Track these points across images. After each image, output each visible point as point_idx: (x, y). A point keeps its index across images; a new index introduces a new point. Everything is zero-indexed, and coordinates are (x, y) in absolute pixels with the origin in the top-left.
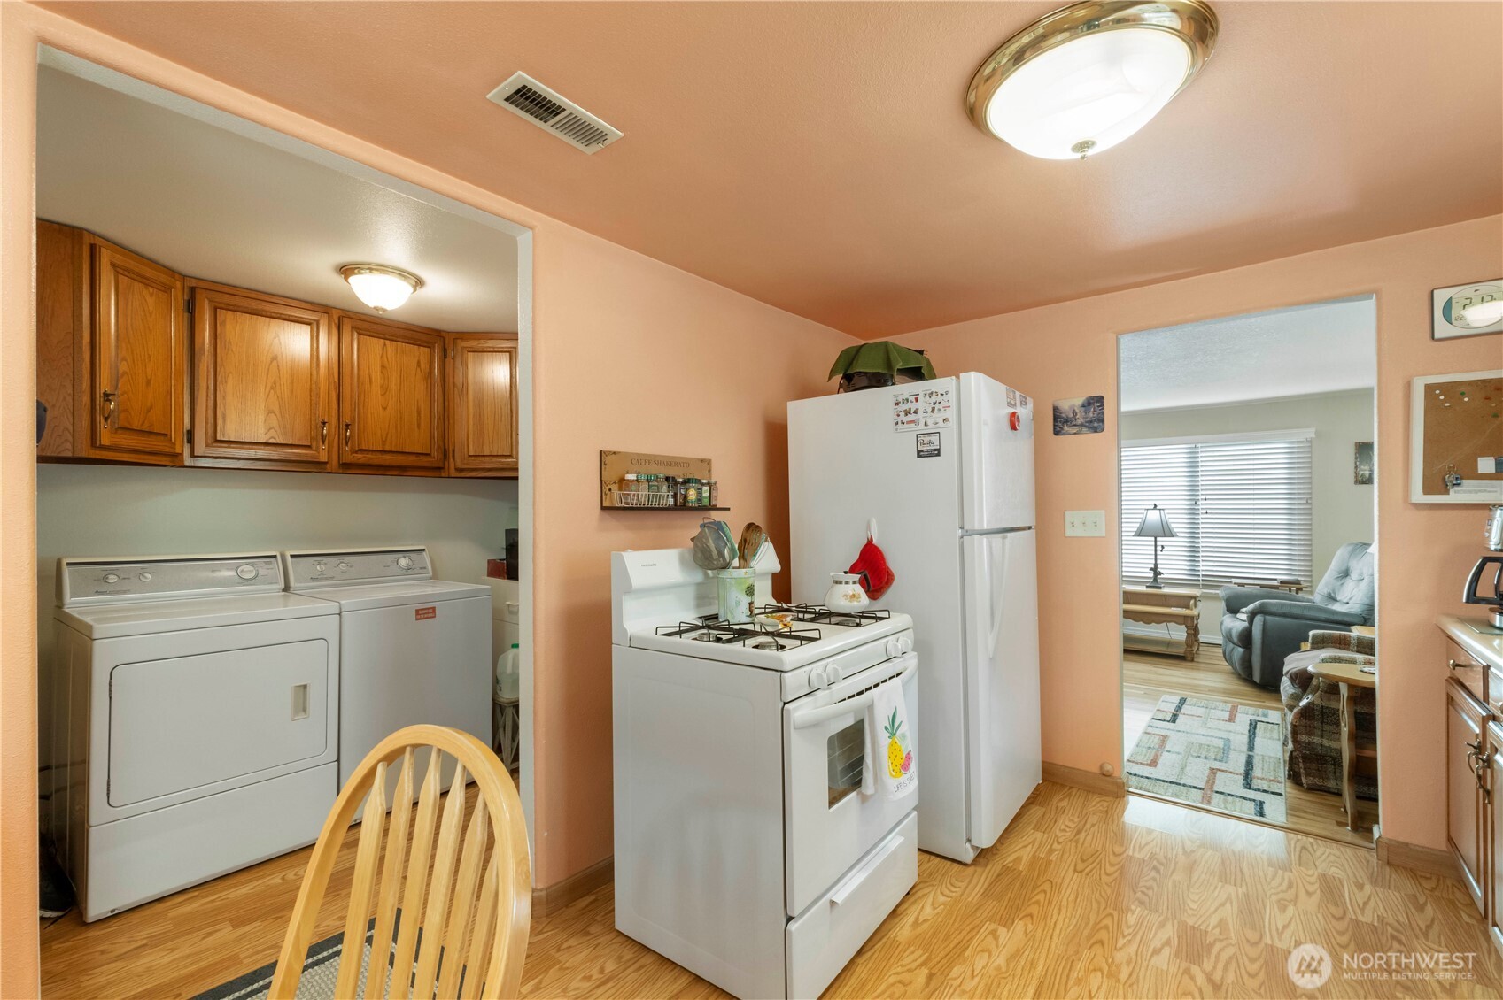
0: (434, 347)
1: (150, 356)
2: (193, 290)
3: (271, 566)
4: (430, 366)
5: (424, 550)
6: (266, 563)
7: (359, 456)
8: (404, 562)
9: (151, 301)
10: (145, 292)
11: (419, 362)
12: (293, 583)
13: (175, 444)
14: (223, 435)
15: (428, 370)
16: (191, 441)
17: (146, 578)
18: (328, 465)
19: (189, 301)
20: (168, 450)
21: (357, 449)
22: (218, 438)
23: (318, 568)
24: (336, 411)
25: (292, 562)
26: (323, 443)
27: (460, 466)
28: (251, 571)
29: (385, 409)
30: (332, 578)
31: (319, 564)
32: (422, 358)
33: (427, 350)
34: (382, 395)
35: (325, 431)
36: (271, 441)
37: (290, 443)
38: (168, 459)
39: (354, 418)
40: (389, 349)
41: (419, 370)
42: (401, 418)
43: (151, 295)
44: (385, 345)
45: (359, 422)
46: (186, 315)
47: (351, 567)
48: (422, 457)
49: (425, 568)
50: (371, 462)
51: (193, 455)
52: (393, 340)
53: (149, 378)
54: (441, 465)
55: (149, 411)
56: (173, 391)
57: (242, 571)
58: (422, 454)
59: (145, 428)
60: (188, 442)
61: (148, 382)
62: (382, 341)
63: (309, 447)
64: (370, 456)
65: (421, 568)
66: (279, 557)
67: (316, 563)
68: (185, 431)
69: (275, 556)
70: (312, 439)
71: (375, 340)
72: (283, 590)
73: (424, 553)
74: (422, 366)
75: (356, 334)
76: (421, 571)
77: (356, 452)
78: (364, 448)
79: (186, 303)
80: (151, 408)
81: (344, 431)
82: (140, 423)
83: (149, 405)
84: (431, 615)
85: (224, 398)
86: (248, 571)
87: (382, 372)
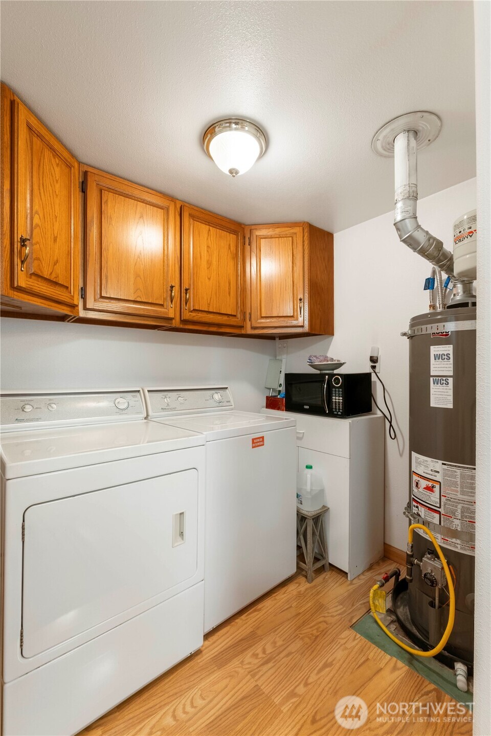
0: (238, 233)
1: (56, 217)
2: (85, 174)
3: (136, 399)
4: (236, 249)
5: (227, 388)
6: (133, 396)
7: (193, 314)
8: (217, 396)
9: (57, 170)
10: (53, 160)
11: (229, 245)
12: (150, 413)
13: (73, 297)
14: (106, 292)
15: (235, 252)
16: (84, 297)
17: (52, 408)
18: (174, 321)
19: (83, 182)
20: (68, 300)
21: (192, 309)
22: (103, 295)
23: (166, 400)
24: (179, 280)
25: (150, 397)
26: (172, 302)
27: (255, 325)
28: (125, 403)
29: (209, 279)
30: (174, 409)
31: (166, 397)
32: (231, 242)
33: (234, 236)
34: (208, 268)
35: (173, 294)
36: (139, 299)
37: (150, 301)
38: (69, 309)
39: (190, 285)
40: (212, 233)
41: (229, 251)
42: (219, 286)
43: (58, 165)
44: (209, 230)
45: (194, 288)
46: (81, 193)
47: (186, 400)
48: (231, 317)
49: (229, 402)
50: (200, 320)
51: (85, 308)
52: (214, 227)
53: (56, 235)
54: (242, 325)
55: (55, 264)
56: (72, 252)
57: (118, 403)
58: (231, 315)
59: (52, 278)
60: (82, 297)
61: (55, 240)
62: (208, 227)
63: (162, 305)
64: (200, 315)
65: (227, 402)
66: (141, 391)
67: (164, 397)
68: (80, 288)
69: (139, 391)
70: (165, 299)
71: (203, 226)
72: (146, 418)
73: (227, 390)
74: (232, 248)
75: (192, 220)
76: (228, 404)
77: (191, 312)
78: (196, 308)
79: (81, 184)
80: (57, 261)
81: (184, 294)
82: (49, 273)
83: (55, 259)
84: (261, 443)
85: (107, 263)
86: (122, 402)
87: (208, 251)
